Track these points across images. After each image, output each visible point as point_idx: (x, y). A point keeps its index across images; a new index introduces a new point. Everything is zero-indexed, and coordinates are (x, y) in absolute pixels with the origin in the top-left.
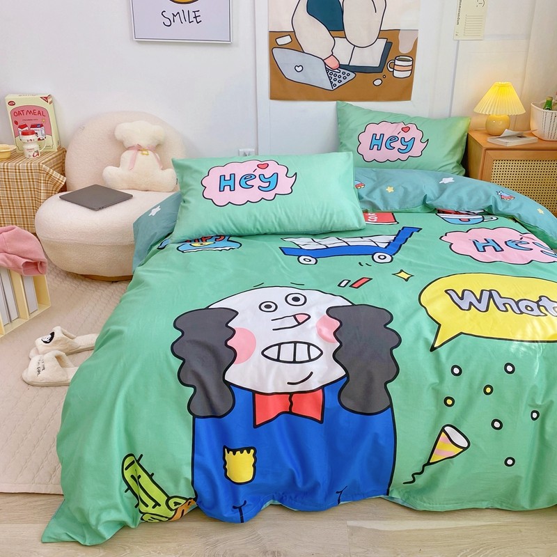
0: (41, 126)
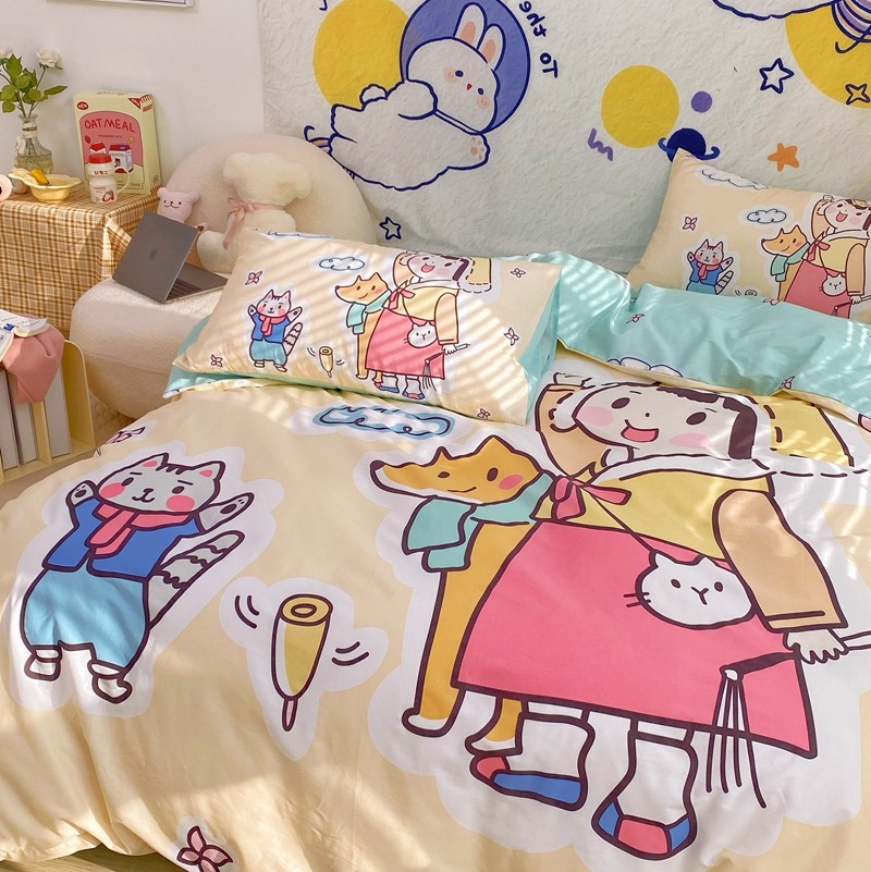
0: (127, 148)
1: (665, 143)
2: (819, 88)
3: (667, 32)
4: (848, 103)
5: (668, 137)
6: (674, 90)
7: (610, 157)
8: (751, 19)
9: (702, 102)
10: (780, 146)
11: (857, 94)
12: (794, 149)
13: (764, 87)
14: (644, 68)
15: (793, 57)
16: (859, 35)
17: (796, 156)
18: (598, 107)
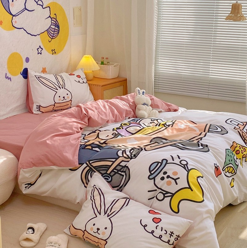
1: (22, 73)
2: (47, 51)
3: (18, 42)
4: (53, 54)
5: (22, 71)
6: (22, 58)
7: (11, 81)
8: (34, 36)
9: (27, 60)
10: (43, 68)
11: (54, 52)
12: (45, 68)
13: (38, 54)
14: (15, 53)
15: (42, 45)
16: (52, 37)
17: (46, 70)
18: (6, 67)
